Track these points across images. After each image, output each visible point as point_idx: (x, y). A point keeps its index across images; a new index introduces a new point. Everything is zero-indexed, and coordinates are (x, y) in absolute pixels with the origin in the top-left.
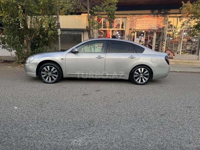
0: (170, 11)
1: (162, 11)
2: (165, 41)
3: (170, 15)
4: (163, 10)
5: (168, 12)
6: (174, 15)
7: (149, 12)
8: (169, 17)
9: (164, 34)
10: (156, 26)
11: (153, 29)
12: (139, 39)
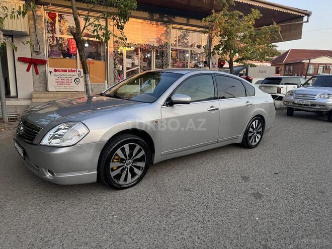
0: (175, 18)
1: (165, 17)
2: (168, 65)
3: (174, 26)
4: (165, 15)
5: (173, 19)
6: (179, 26)
7: (146, 15)
8: (172, 28)
9: (167, 54)
10: (156, 41)
11: (152, 45)
12: (130, 61)
